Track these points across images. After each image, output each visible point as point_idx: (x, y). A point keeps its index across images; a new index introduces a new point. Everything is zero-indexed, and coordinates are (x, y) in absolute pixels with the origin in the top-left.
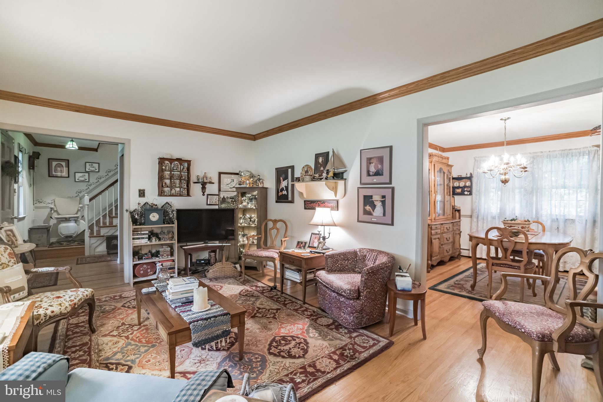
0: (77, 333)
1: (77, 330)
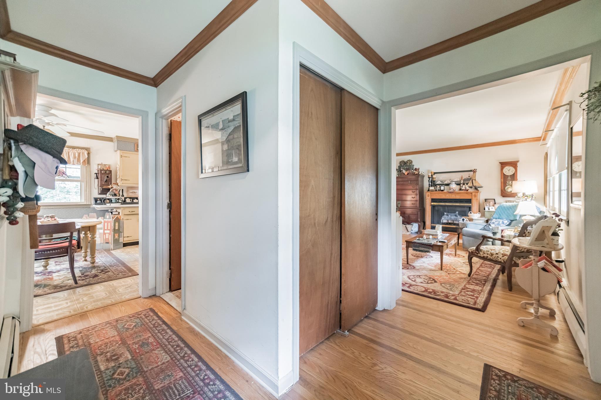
0: (479, 281)
1: (478, 282)
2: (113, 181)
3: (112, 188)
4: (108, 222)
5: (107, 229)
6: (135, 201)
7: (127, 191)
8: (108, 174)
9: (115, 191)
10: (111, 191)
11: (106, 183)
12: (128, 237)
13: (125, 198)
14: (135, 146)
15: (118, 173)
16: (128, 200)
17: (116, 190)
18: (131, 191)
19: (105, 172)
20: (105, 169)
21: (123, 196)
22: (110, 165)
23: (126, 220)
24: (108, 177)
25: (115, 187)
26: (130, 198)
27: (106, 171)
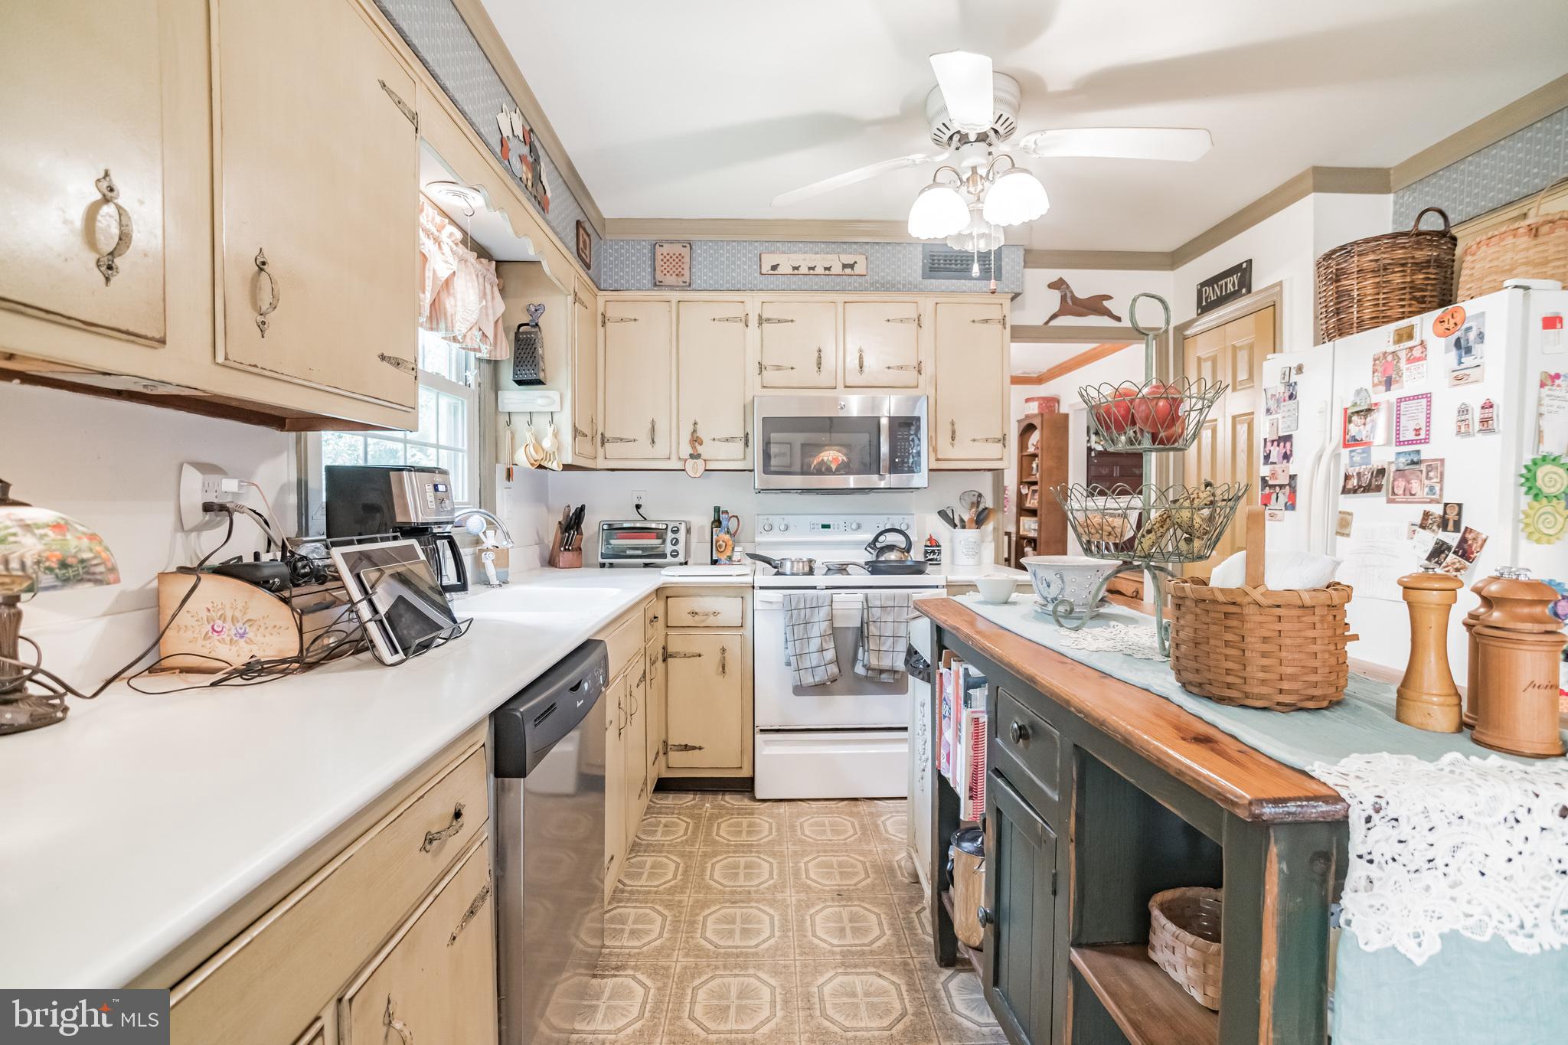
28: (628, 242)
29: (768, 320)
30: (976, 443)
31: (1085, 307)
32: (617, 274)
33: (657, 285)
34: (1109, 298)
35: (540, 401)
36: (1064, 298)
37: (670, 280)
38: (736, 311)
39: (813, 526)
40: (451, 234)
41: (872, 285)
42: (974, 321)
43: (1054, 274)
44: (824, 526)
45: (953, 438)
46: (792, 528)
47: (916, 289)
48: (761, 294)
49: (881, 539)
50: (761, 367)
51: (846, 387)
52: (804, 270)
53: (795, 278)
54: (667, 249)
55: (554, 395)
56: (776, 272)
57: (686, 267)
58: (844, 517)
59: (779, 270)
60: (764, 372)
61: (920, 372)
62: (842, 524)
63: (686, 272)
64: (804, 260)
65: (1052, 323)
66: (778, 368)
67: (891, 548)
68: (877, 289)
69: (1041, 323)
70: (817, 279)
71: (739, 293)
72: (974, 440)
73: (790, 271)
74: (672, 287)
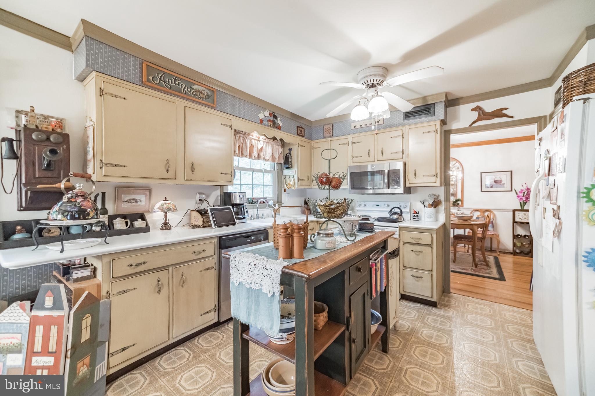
2: (74, 168)
3: (68, 189)
4: (48, 322)
5: (45, 352)
6: (139, 224)
7: (117, 198)
8: (58, 144)
9: (79, 200)
10: (65, 199)
11: (48, 174)
12: (124, 349)
13: (112, 218)
14: (141, 68)
15: (91, 145)
16: (119, 224)
17: (85, 197)
18: (126, 198)
19: (44, 137)
20: (43, 126)
21: (104, 211)
22: (61, 119)
23: (119, 293)
24: (53, 152)
25: (80, 185)
26: (124, 217)
27: (48, 134)
28: (318, 126)
29: (354, 143)
30: (425, 177)
31: (491, 116)
32: (315, 135)
33: (325, 137)
34: (506, 109)
35: (291, 172)
36: (479, 114)
37: (328, 135)
38: (345, 141)
39: (373, 206)
40: (263, 138)
41: (385, 127)
42: (424, 133)
43: (474, 105)
44: (377, 205)
45: (415, 176)
46: (367, 206)
47: (400, 125)
48: (352, 135)
49: (393, 210)
50: (353, 157)
51: (378, 161)
52: (363, 126)
53: (361, 129)
54: (327, 127)
55: (293, 170)
56: (355, 128)
57: (331, 131)
58: (384, 203)
59: (356, 127)
60: (353, 159)
61: (403, 153)
62: (383, 205)
63: (331, 132)
64: (364, 123)
65: (474, 125)
66: (357, 157)
67: (395, 213)
68: (387, 128)
69: (467, 126)
70: (368, 128)
71: (346, 136)
72: (424, 176)
73: (359, 127)
74: (328, 137)
